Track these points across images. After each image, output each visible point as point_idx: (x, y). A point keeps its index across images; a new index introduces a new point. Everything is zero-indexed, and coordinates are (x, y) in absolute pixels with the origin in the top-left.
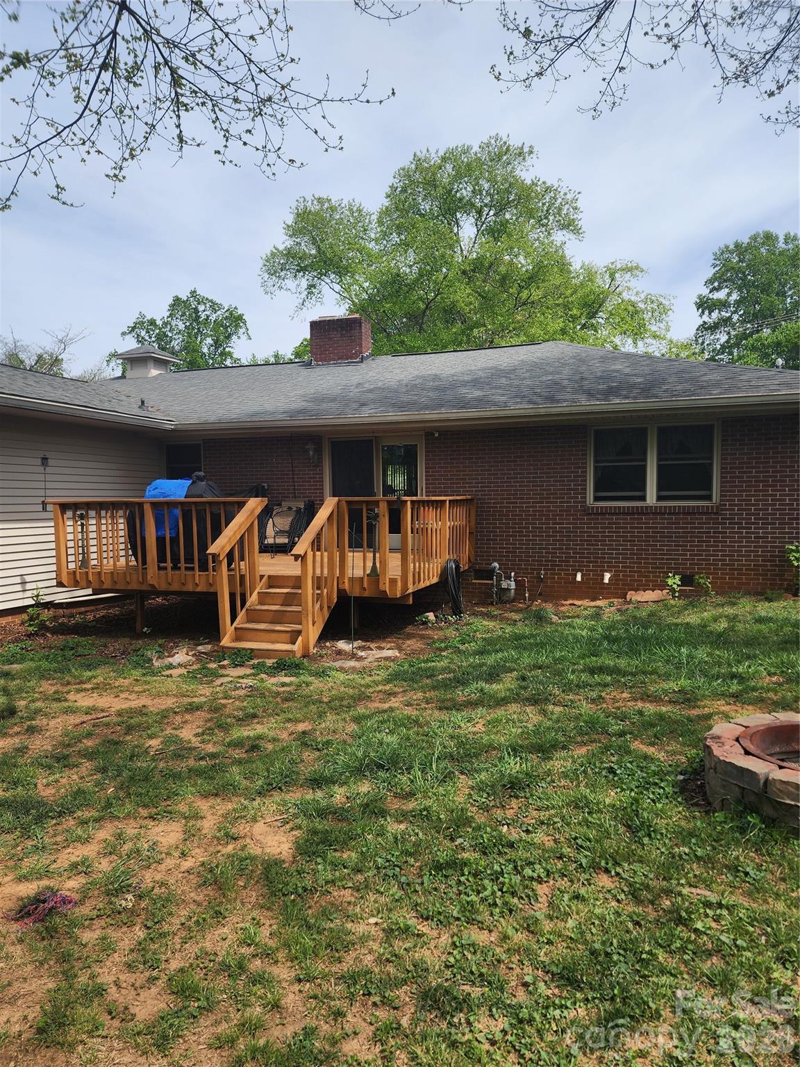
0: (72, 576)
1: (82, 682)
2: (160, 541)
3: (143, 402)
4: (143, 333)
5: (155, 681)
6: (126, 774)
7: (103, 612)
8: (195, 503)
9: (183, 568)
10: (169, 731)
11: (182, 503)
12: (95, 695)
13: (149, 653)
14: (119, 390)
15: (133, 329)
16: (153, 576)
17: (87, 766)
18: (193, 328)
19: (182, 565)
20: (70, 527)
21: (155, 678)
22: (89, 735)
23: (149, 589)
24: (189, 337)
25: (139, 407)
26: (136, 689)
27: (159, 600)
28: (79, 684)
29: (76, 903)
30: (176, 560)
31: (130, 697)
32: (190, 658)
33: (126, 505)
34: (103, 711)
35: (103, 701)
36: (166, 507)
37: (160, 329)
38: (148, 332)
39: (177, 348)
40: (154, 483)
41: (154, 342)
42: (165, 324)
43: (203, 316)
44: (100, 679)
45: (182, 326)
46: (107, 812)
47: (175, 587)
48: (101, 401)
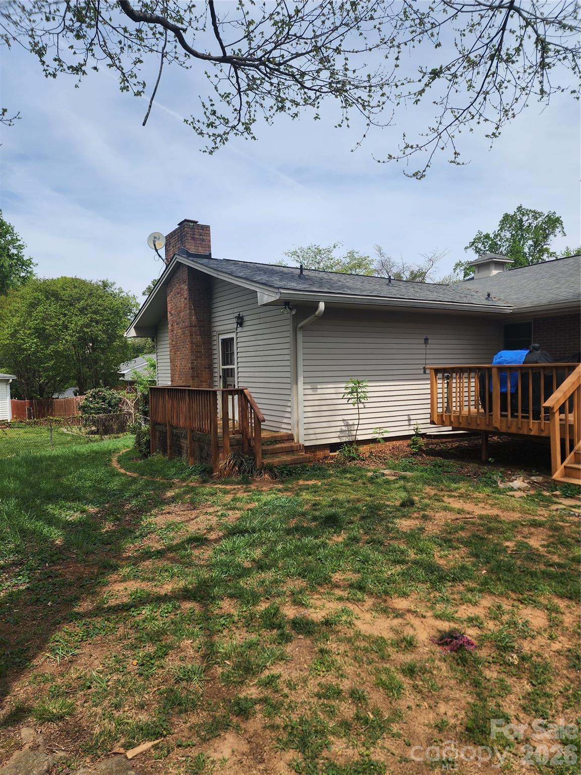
0: (440, 418)
1: (451, 491)
2: (503, 396)
3: (489, 295)
4: (480, 245)
5: (502, 498)
6: (493, 563)
7: (457, 444)
8: (532, 368)
9: (520, 417)
10: (519, 538)
11: (521, 368)
12: (461, 501)
13: (495, 476)
14: (469, 288)
15: (473, 243)
16: (497, 421)
17: (464, 550)
18: (517, 235)
19: (520, 414)
20: (441, 385)
21: (501, 496)
22: (462, 529)
23: (493, 430)
24: (515, 242)
25: (486, 299)
26: (489, 502)
27: (495, 438)
28: (449, 491)
29: (476, 647)
30: (514, 410)
31: (486, 507)
32: (526, 485)
33: (479, 369)
34: (469, 513)
35: (469, 507)
36: (508, 371)
37: (492, 240)
38: (483, 244)
39: (504, 252)
40: (499, 353)
41: (487, 250)
42: (496, 236)
43: (526, 224)
44: (463, 490)
45: (508, 235)
46: (485, 588)
47: (513, 430)
48: (460, 297)
